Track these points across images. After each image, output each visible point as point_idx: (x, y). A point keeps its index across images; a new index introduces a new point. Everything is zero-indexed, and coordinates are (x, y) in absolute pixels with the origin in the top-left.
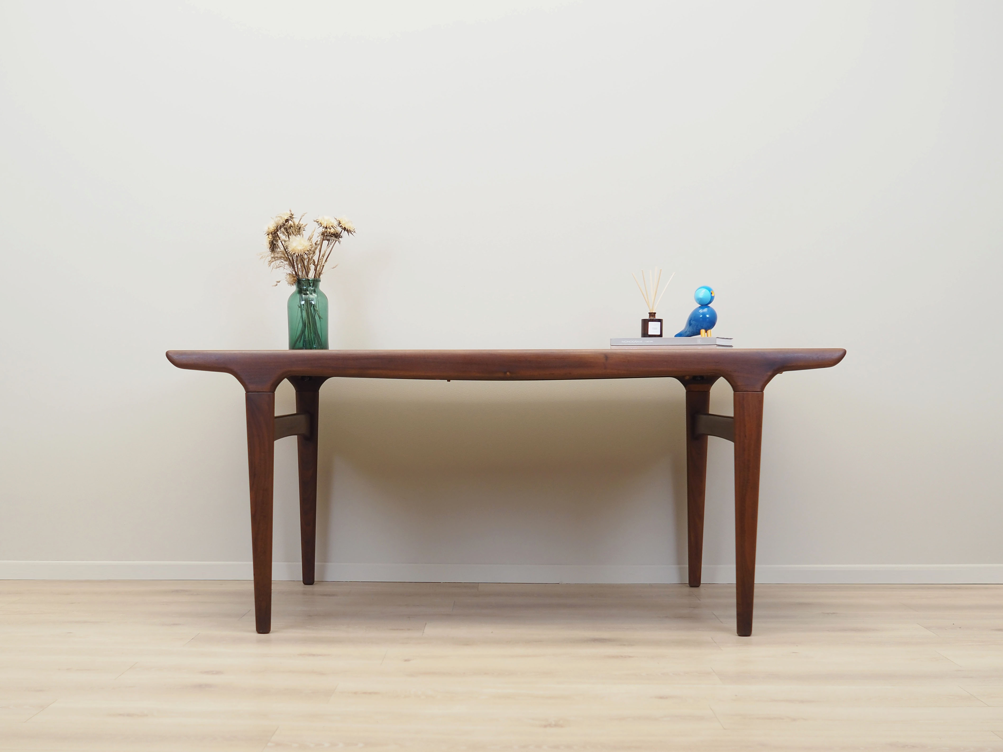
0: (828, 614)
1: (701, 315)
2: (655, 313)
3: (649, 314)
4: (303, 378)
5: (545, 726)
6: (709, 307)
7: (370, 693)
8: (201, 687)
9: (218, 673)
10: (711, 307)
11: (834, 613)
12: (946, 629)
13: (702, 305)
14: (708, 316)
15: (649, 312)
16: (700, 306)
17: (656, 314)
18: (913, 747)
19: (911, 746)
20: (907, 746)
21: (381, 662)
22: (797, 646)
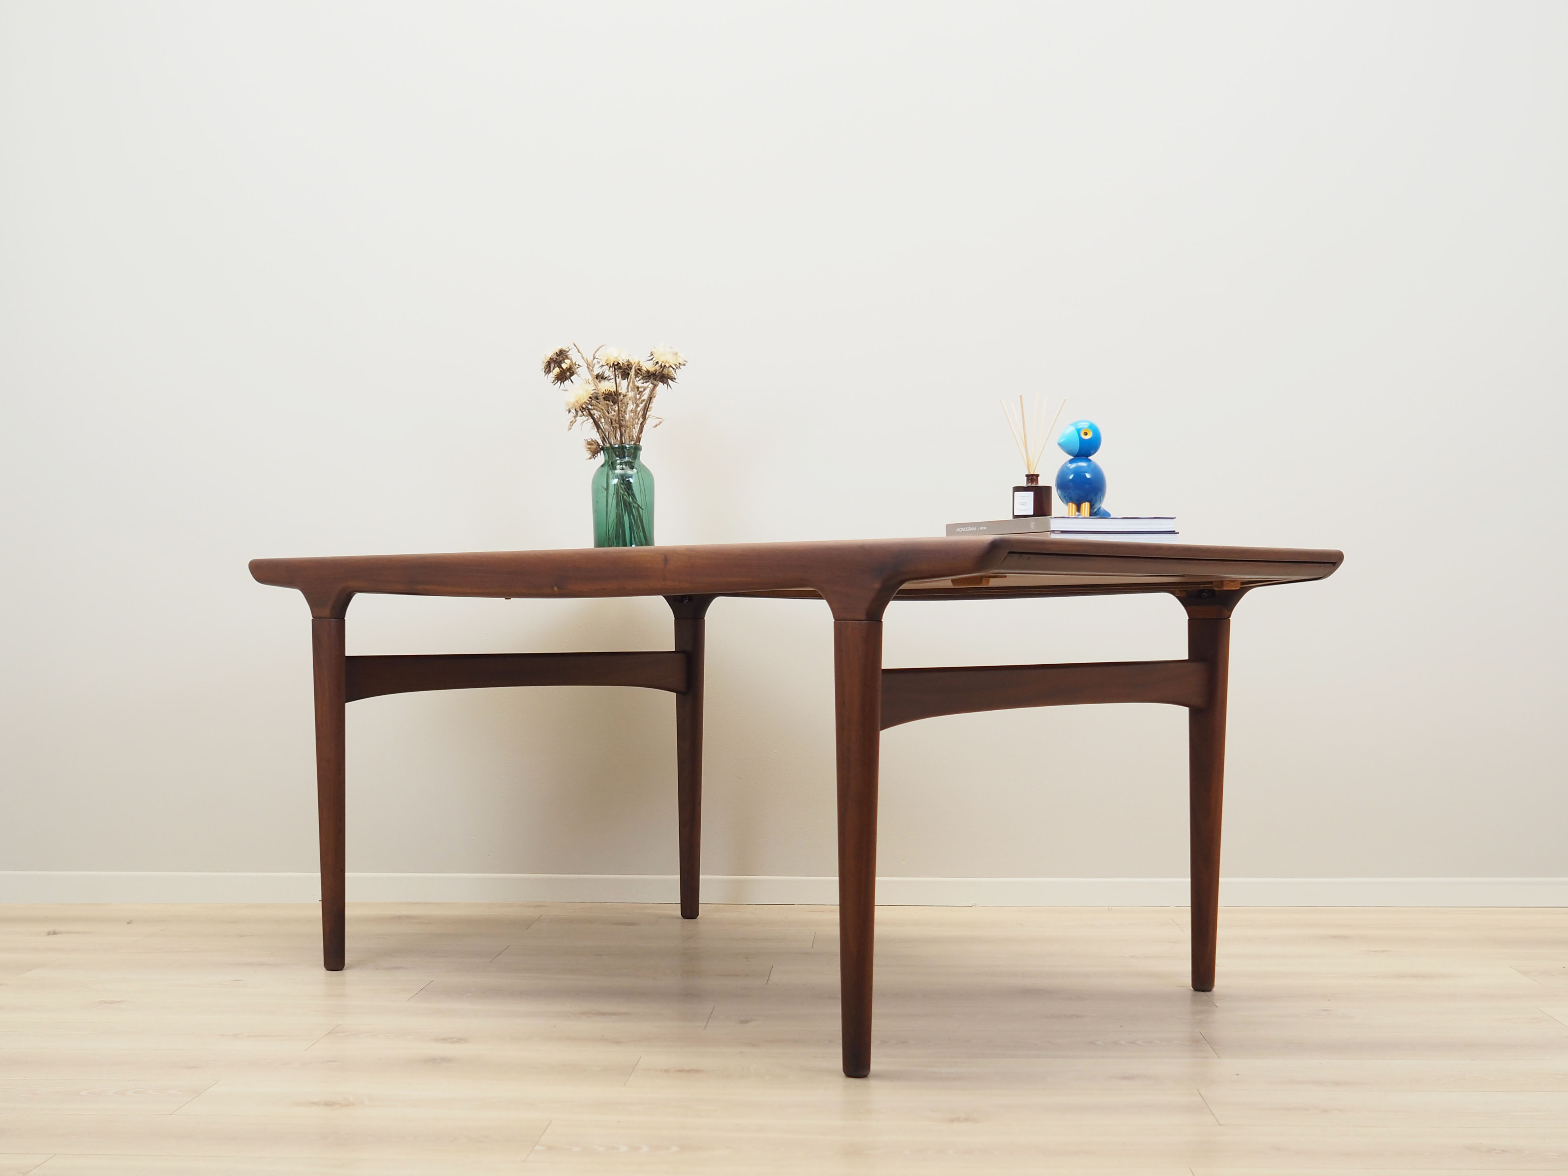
0: (1375, 951)
1: (1071, 474)
2: (1038, 476)
3: (1026, 478)
4: (683, 597)
5: (952, 1121)
6: (1090, 460)
7: (688, 1071)
8: (436, 1062)
9: (460, 1040)
10: (1094, 462)
11: (1384, 951)
12: (1552, 975)
13: (1075, 456)
14: (1088, 476)
15: (1027, 473)
16: (1072, 457)
17: (1039, 478)
18: (1504, 1151)
19: (1501, 1150)
20: (1494, 1150)
21: (705, 1024)
22: (1329, 1000)
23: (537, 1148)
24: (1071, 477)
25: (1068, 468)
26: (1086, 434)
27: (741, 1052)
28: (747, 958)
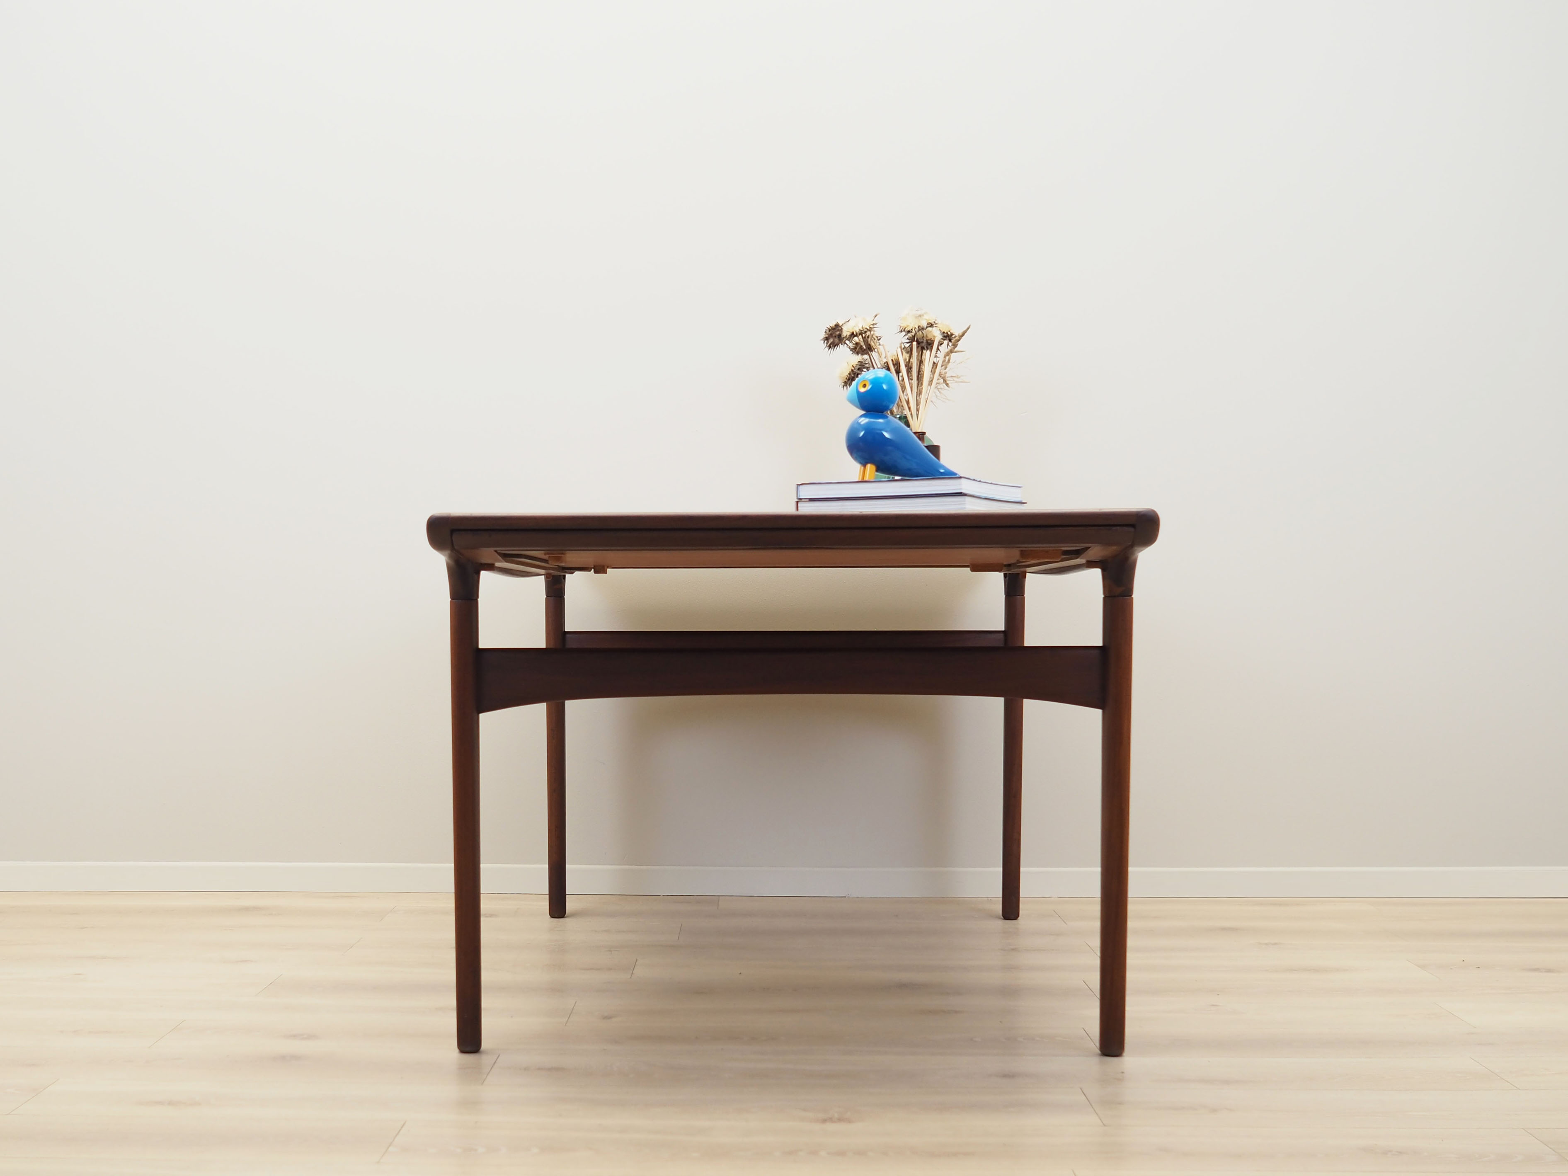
0: (1266, 944)
5: (824, 1121)
8: (285, 1059)
9: (311, 1036)
11: (1275, 944)
12: (1451, 969)
18: (1400, 1153)
19: (1397, 1152)
20: (1390, 1151)
21: (567, 1020)
22: (1218, 995)
23: (391, 1149)
24: (862, 434)
25: (859, 424)
26: (865, 386)
27: (604, 1050)
28: (611, 951)
